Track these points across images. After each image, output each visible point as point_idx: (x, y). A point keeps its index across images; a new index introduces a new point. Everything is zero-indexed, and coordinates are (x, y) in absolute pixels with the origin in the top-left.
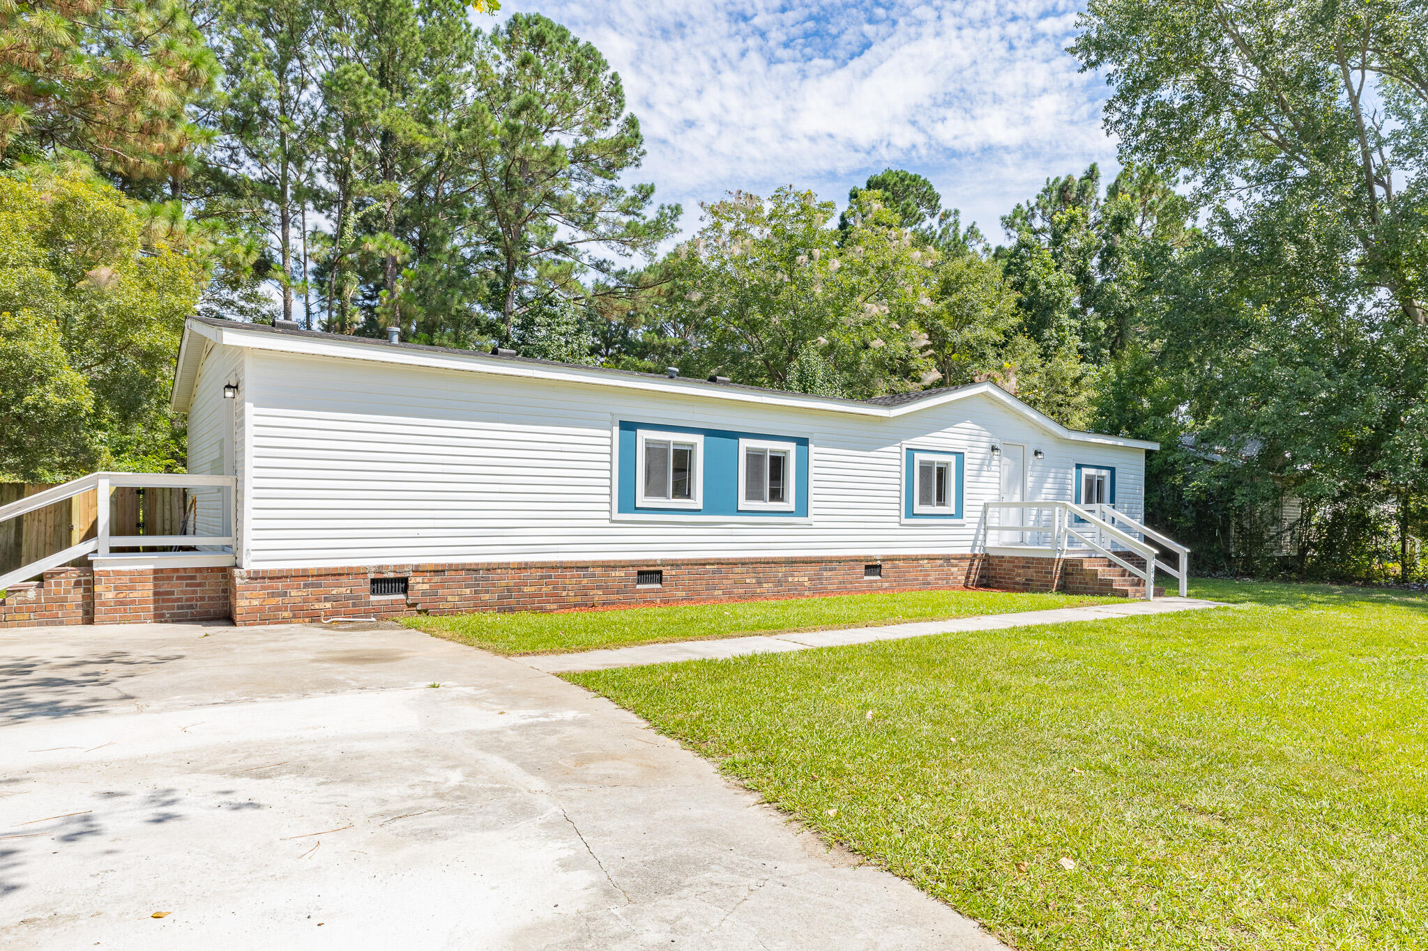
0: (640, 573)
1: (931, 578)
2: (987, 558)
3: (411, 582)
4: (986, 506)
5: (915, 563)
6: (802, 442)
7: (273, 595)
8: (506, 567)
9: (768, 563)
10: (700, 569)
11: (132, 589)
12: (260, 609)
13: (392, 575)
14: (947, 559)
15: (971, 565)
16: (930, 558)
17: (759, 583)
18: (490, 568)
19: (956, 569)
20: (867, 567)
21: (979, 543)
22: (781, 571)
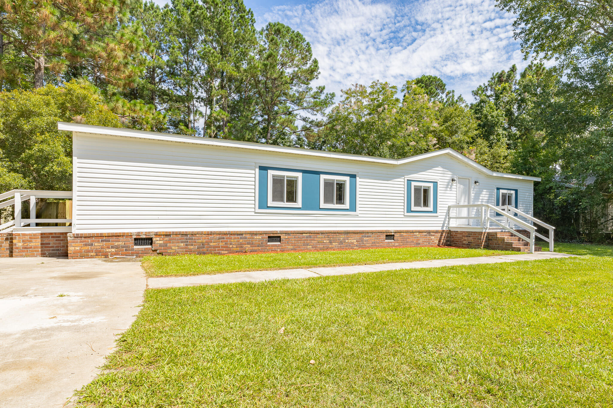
0: (269, 237)
1: (420, 242)
2: (449, 232)
3: (154, 240)
4: (449, 207)
5: (412, 234)
6: (353, 176)
7: (86, 245)
8: (202, 233)
9: (335, 233)
10: (301, 236)
11: (31, 242)
12: (80, 251)
13: (144, 237)
14: (429, 232)
15: (442, 235)
16: (420, 232)
17: (331, 243)
18: (193, 234)
19: (434, 237)
20: (387, 236)
21: (446, 225)
22: (342, 237)
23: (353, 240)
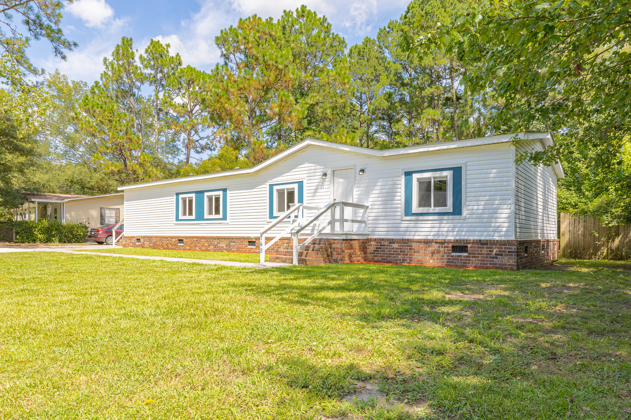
0: (179, 240)
3: (141, 240)
6: (225, 190)
7: (126, 241)
8: (154, 237)
9: (211, 238)
10: (192, 240)
13: (138, 238)
17: (209, 246)
18: (151, 237)
20: (249, 242)
22: (216, 242)
23: (223, 245)
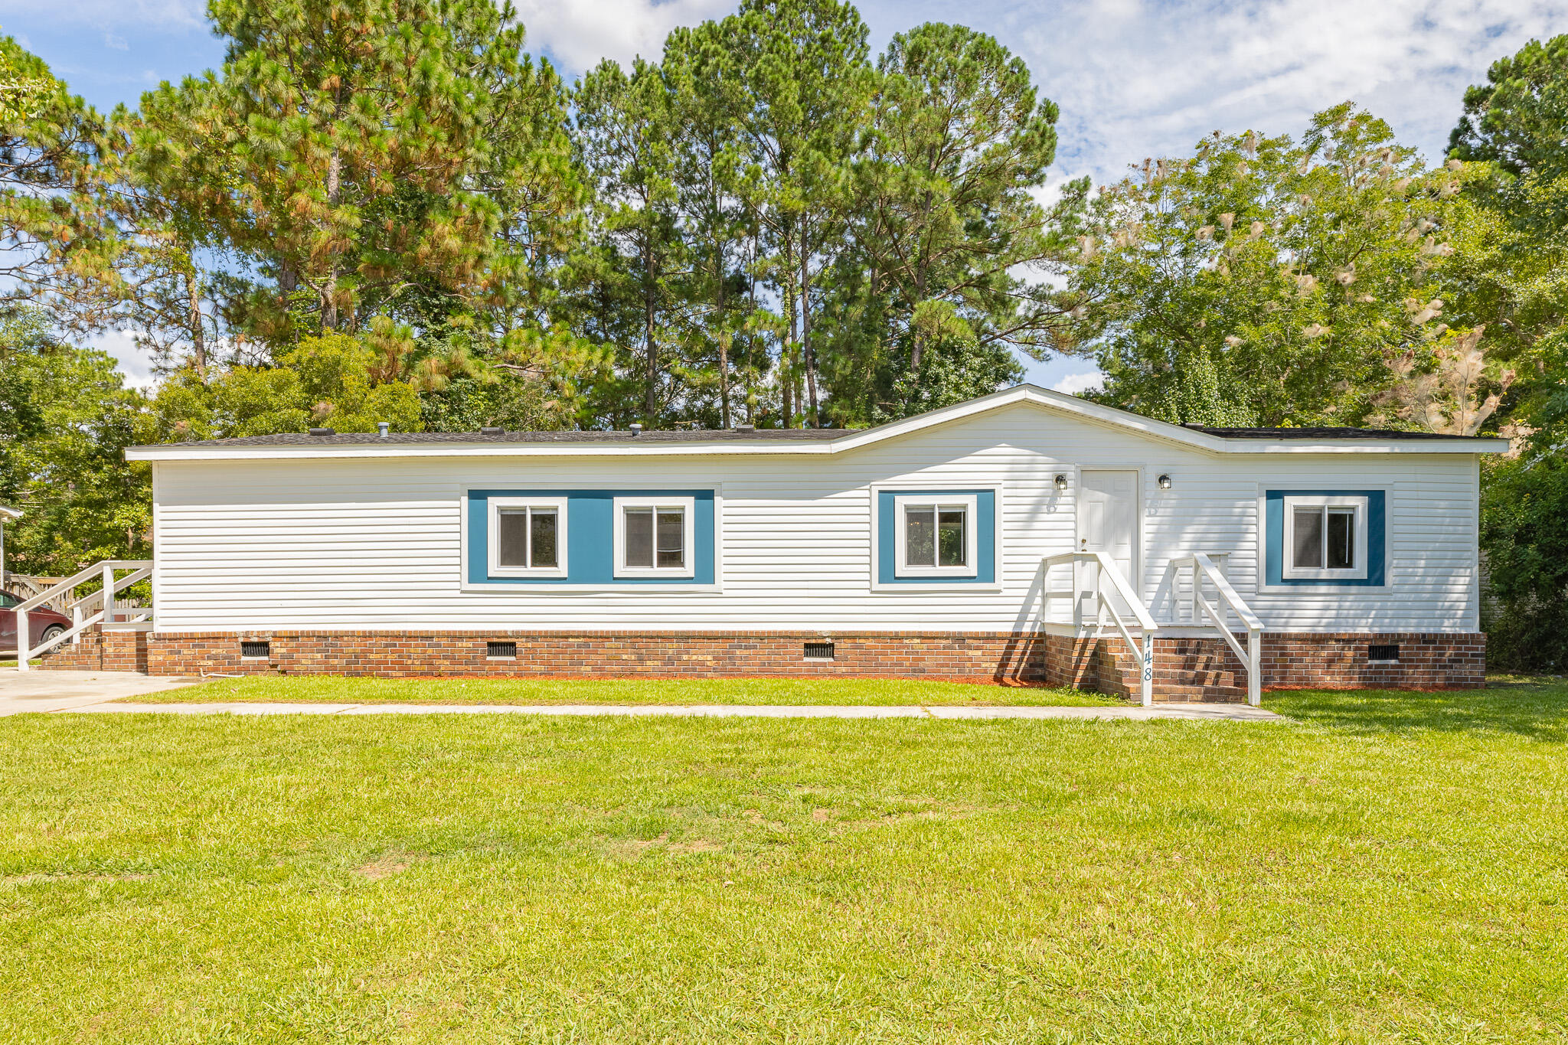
1: (929, 663)
2: (1041, 639)
3: (271, 645)
4: (1045, 564)
5: (896, 643)
6: (705, 496)
7: (171, 653)
8: (352, 635)
9: (652, 638)
10: (562, 642)
11: (124, 646)
12: (163, 663)
13: (255, 640)
14: (960, 639)
15: (1011, 648)
16: (923, 637)
17: (641, 660)
18: (338, 636)
19: (979, 653)
20: (807, 646)
21: (1031, 617)
22: (671, 648)
23: (704, 656)
